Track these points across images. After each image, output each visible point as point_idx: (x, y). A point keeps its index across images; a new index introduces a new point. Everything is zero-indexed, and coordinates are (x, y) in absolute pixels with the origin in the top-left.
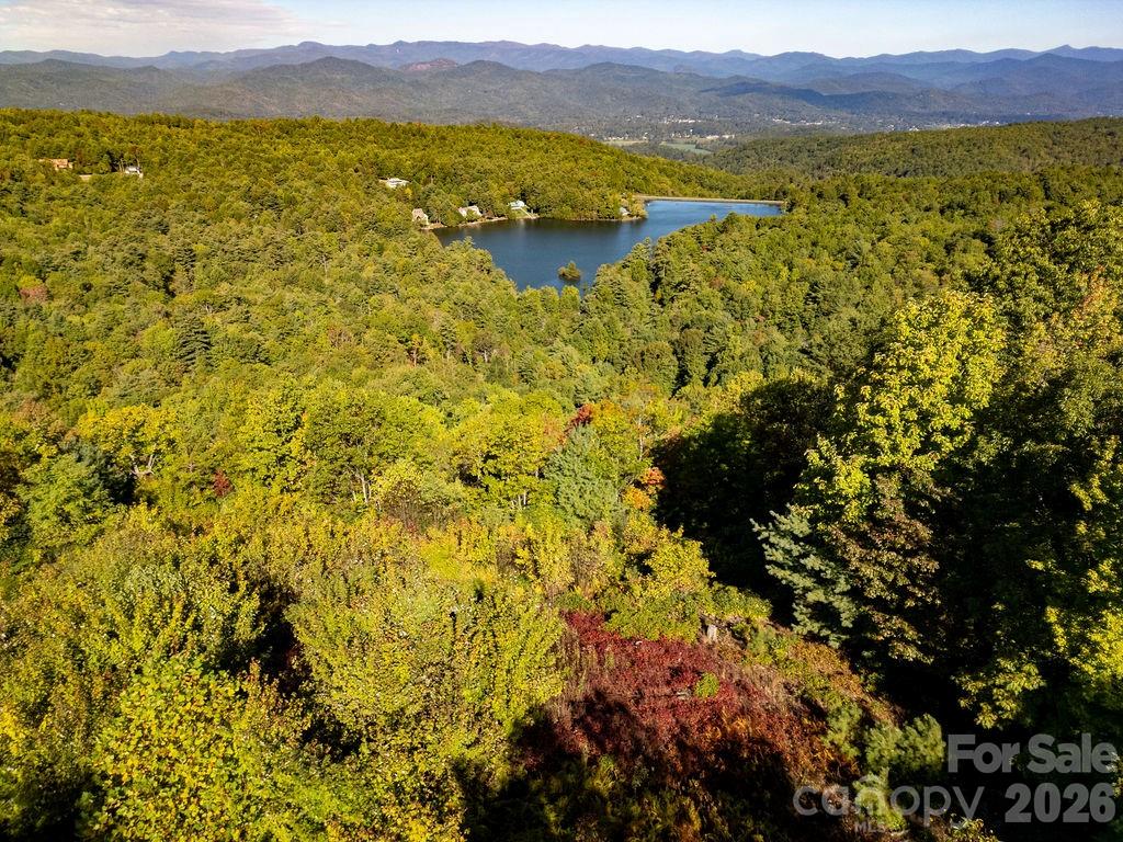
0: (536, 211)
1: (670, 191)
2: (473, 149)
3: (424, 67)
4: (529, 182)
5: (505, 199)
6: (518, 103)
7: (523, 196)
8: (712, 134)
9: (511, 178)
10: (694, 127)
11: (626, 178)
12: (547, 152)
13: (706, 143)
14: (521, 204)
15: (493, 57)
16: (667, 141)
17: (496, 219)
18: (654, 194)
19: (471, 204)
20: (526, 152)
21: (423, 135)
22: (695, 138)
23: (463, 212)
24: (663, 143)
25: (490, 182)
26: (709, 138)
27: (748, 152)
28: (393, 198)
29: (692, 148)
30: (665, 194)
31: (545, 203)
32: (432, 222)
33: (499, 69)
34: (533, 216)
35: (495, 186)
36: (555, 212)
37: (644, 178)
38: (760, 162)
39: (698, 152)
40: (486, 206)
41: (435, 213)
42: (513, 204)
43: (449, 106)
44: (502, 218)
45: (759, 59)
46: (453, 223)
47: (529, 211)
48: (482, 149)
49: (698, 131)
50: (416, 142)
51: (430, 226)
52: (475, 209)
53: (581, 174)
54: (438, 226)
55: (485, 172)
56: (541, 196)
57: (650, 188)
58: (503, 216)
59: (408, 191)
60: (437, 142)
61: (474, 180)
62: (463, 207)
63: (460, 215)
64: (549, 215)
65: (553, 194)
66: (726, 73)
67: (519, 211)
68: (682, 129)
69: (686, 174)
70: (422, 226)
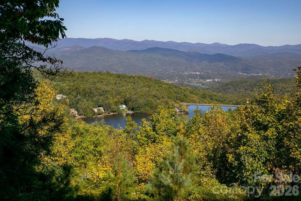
0: (132, 110)
1: (197, 101)
2: (98, 82)
3: (68, 49)
4: (128, 96)
5: (116, 103)
6: (113, 65)
7: (125, 103)
8: (209, 79)
9: (119, 94)
10: (200, 75)
11: (175, 95)
12: (134, 83)
13: (207, 83)
14: (124, 106)
15: (101, 45)
16: (188, 82)
17: (112, 114)
18: (190, 103)
19: (99, 106)
20: (124, 83)
21: (73, 76)
22: (201, 80)
23: (96, 110)
24: (185, 83)
25: (109, 96)
26: (208, 80)
27: (229, 86)
28: (60, 104)
29: (200, 85)
30: (195, 102)
31: (137, 106)
32: (80, 115)
33: (104, 50)
34: (131, 112)
35: (111, 98)
36: (142, 110)
37: (184, 95)
38: (235, 91)
39: (203, 87)
40: (107, 107)
41: (81, 111)
42: (120, 106)
43: (80, 66)
44: (115, 113)
45: (228, 46)
46: (90, 115)
47: (129, 110)
48: (102, 82)
49: (202, 77)
50: (70, 79)
51: (78, 117)
52: (101, 108)
53: (154, 93)
54: (83, 117)
55: (106, 92)
56: (135, 102)
57: (188, 100)
58: (115, 112)
59: (68, 100)
60: (80, 79)
61: (101, 95)
62: (95, 108)
63: (94, 111)
64: (139, 112)
65: (141, 101)
66: (213, 52)
67: (123, 110)
68: (194, 77)
69: (203, 94)
70: (74, 116)
